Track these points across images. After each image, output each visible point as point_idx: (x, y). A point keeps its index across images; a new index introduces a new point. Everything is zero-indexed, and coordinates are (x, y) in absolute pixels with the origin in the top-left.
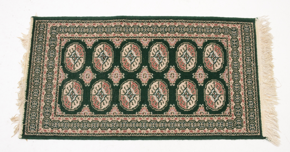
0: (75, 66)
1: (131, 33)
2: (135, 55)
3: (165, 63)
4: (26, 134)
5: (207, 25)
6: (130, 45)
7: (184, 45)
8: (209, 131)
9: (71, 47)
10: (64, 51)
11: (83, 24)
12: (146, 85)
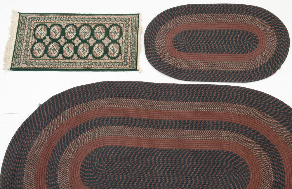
0: (113, 46)
1: (82, 62)
2: (81, 51)
3: (65, 47)
4: (138, 16)
5: (40, 66)
6: (84, 56)
7: (54, 56)
8: (46, 16)
9: (115, 55)
10: (120, 53)
11: (109, 67)
12: (77, 37)
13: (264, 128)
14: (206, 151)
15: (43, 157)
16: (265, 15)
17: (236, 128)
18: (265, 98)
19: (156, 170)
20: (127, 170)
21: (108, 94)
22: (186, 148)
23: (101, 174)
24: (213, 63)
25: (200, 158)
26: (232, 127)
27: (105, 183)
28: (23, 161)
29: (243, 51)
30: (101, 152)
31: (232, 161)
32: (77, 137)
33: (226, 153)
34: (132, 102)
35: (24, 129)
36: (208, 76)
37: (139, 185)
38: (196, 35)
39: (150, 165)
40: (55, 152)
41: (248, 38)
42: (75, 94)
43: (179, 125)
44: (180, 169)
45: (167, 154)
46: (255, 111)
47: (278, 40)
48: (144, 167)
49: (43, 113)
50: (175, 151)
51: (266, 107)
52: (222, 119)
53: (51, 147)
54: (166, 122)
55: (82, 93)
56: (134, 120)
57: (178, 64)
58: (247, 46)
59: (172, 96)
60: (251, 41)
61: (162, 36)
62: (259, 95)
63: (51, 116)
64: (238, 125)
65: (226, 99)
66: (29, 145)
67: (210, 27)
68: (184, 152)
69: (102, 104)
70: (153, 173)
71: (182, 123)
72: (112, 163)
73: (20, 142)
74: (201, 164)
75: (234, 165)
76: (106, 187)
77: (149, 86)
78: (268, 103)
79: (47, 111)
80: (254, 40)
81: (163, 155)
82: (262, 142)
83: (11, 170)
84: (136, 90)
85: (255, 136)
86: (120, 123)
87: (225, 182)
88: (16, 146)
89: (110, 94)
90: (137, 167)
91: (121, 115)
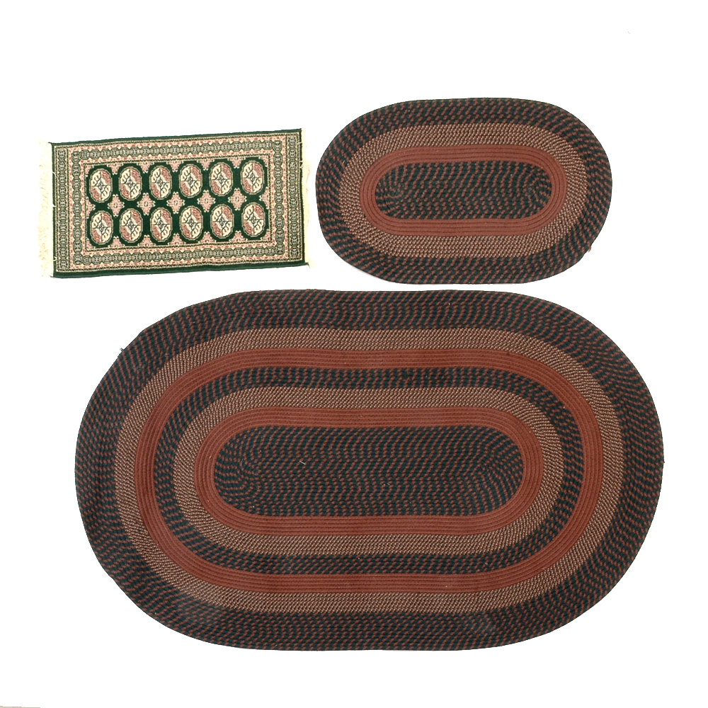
0: (252, 209)
1: (192, 251)
2: (187, 225)
3: (154, 218)
4: (298, 133)
5: (108, 265)
6: (194, 237)
7: (133, 240)
8: (107, 147)
9: (258, 231)
10: (266, 227)
11: (247, 258)
12: (174, 193)
13: (553, 379)
14: (444, 428)
15: (144, 453)
16: (566, 125)
17: (502, 380)
18: (558, 315)
19: (354, 470)
20: (299, 471)
21: (251, 321)
22: (407, 425)
23: (252, 482)
24: (459, 241)
25: (434, 444)
26: (494, 379)
27: (261, 498)
28: (109, 461)
29: (519, 213)
30: (249, 439)
31: (493, 445)
32: (200, 412)
33: (481, 430)
34: (299, 336)
35: (101, 400)
36: (449, 270)
37: (324, 498)
38: (423, 176)
39: (340, 461)
40: (164, 443)
41: (530, 181)
42: (185, 323)
43: (392, 379)
44: (396, 465)
45: (372, 439)
46: (538, 343)
47: (590, 185)
48: (330, 464)
49: (130, 366)
50: (386, 431)
51: (560, 334)
52: (476, 363)
53: (156, 433)
54: (369, 375)
55: (198, 321)
56: (305, 373)
57: (387, 246)
58: (527, 200)
59: (378, 318)
60: (537, 188)
61: (354, 181)
62: (548, 310)
63: (146, 373)
64: (505, 374)
65: (485, 321)
66: (114, 431)
67: (451, 156)
68: (403, 433)
69: (240, 342)
70: (348, 476)
71: (400, 374)
72: (271, 459)
73: (97, 425)
74: (436, 454)
75: (496, 453)
76: (264, 504)
77: (331, 299)
78: (563, 326)
79: (136, 361)
80: (541, 186)
81: (365, 441)
82: (548, 407)
83: (91, 478)
84: (305, 308)
85: (537, 395)
86: (280, 380)
87: (478, 485)
88: (92, 433)
89: (255, 319)
90: (317, 465)
91: (280, 363)
